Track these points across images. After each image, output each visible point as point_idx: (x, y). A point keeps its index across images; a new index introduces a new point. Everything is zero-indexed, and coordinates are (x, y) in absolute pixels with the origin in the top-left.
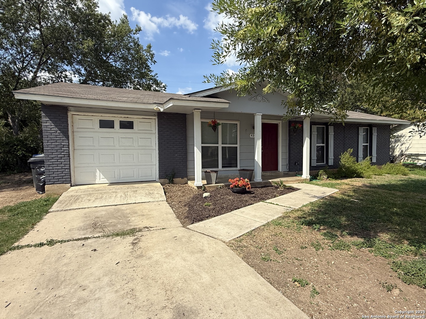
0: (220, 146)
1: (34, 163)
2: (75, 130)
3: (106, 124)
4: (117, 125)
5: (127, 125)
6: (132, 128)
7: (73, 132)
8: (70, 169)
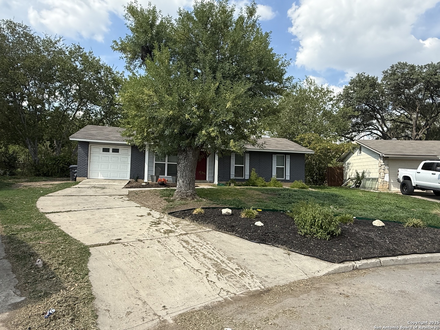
0: (166, 163)
1: (72, 168)
2: (91, 153)
3: (106, 150)
4: (111, 150)
5: (116, 151)
6: (118, 152)
7: (90, 153)
8: (87, 171)
